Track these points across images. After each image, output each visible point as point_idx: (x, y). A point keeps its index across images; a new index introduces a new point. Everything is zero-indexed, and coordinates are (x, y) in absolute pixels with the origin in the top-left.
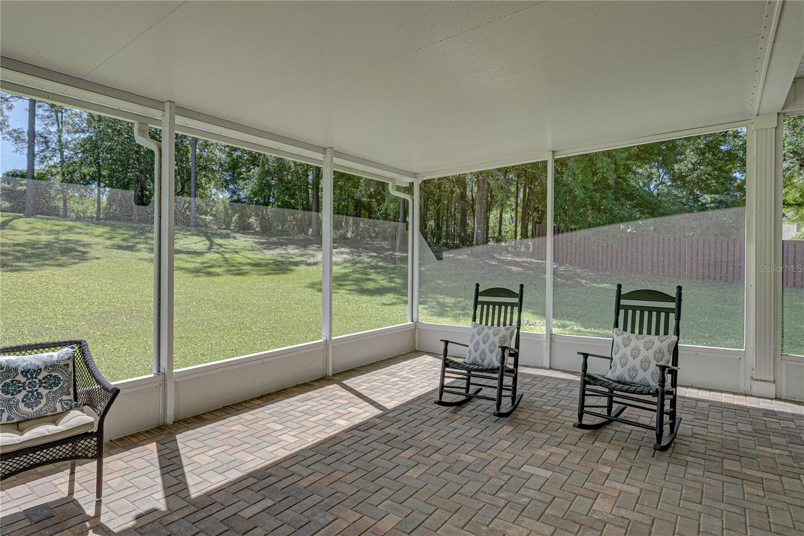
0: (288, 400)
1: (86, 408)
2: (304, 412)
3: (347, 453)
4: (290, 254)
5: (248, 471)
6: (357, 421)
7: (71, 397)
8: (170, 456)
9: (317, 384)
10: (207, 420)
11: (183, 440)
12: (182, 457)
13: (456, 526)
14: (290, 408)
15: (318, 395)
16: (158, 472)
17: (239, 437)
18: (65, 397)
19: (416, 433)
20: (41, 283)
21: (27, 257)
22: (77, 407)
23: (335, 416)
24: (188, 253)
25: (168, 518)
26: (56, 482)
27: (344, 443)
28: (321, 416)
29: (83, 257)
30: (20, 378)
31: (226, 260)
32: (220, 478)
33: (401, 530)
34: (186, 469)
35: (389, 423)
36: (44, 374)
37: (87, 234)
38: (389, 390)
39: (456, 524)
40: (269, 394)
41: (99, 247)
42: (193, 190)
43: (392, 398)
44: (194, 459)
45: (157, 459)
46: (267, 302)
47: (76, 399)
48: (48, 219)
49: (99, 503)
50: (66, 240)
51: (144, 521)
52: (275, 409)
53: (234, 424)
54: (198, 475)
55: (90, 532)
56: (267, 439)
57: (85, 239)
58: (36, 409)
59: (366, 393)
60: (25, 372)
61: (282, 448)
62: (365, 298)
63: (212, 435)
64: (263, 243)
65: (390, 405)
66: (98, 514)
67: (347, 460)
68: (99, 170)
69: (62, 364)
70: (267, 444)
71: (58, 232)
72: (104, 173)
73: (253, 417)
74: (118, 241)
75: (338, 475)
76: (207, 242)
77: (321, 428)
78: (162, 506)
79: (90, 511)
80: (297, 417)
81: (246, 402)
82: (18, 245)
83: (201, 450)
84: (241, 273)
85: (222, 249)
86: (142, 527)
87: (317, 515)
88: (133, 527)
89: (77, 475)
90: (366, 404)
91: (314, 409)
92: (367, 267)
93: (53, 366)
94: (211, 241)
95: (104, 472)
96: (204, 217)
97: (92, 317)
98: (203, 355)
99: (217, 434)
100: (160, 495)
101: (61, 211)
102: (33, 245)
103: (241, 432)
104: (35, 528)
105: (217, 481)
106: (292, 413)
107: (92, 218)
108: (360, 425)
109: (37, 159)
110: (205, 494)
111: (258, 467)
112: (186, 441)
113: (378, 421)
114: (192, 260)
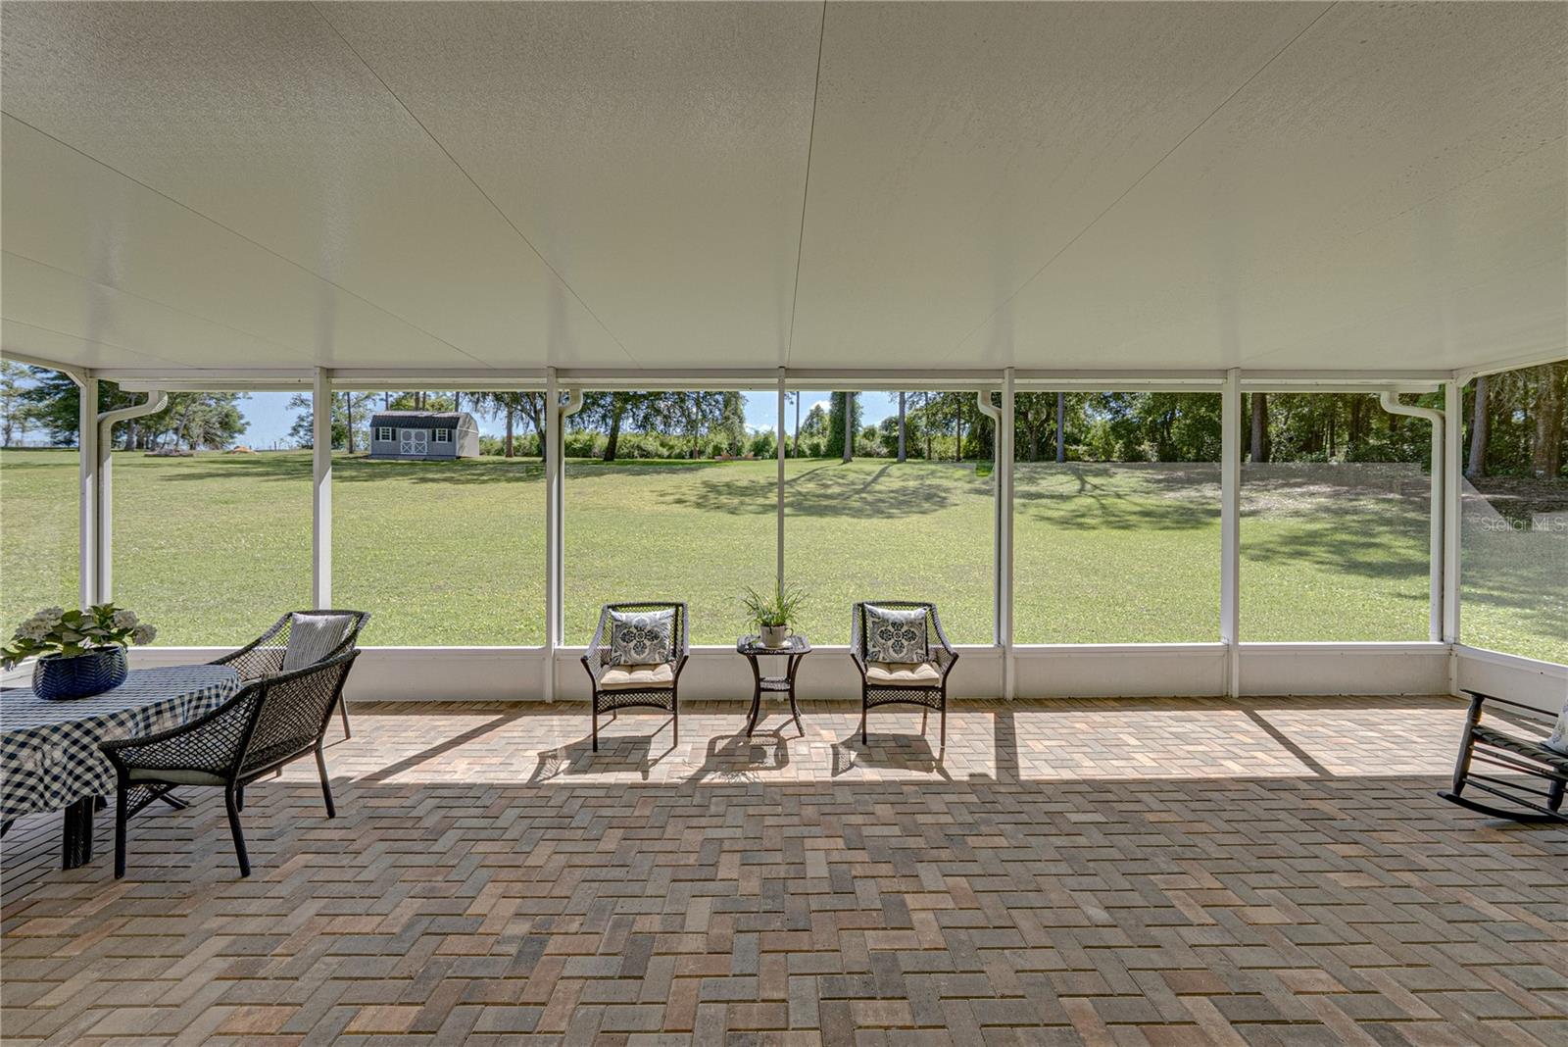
0: (1155, 713)
1: (934, 664)
2: (1176, 736)
3: (1228, 808)
4: (1205, 497)
5: (1084, 777)
6: (1262, 773)
7: (924, 652)
8: (1006, 732)
9: (1209, 703)
10: (1048, 707)
11: (1020, 720)
12: (1017, 736)
13: (1399, 982)
14: (1156, 724)
15: (1206, 719)
16: (993, 743)
17: (1081, 737)
18: (919, 651)
19: (1378, 828)
20: (908, 529)
21: (899, 504)
22: (928, 661)
23: (1225, 755)
24: (1052, 497)
25: (996, 787)
26: (913, 720)
27: (1227, 794)
28: (1201, 748)
29: (942, 503)
30: (890, 628)
31: (1103, 507)
32: (1052, 771)
33: (1283, 933)
34: (1019, 750)
35: (1323, 795)
36: (905, 628)
37: (947, 478)
38: (1349, 747)
39: (1400, 979)
40: (1132, 699)
41: (958, 492)
42: (1060, 416)
43: (1349, 762)
44: (1029, 742)
45: (993, 731)
46: (1156, 570)
47: (927, 654)
48: (914, 463)
49: (942, 750)
50: (930, 485)
51: (976, 781)
52: (1134, 720)
53: (1079, 721)
54: (1030, 760)
55: (935, 770)
56: (1115, 750)
57: (946, 483)
58: (900, 655)
59: (1294, 739)
60: (894, 624)
61: (1133, 767)
62: (1353, 579)
63: (1052, 725)
64: (1159, 481)
65: (1337, 771)
66: (941, 759)
67: (1226, 816)
68: (959, 407)
69: (917, 622)
70: (1113, 756)
71: (922, 477)
72: (964, 409)
73: (1103, 720)
74: (977, 484)
75: (1204, 827)
76: (1078, 482)
77: (1196, 762)
78: (993, 774)
79: (936, 755)
80: (1162, 738)
81: (1098, 699)
82: (892, 492)
83: (1037, 736)
84: (1126, 527)
85: (1098, 492)
86: (973, 785)
87: (1157, 857)
88: (967, 782)
89: (928, 721)
90: (1289, 754)
91: (1193, 735)
92: (1372, 521)
93: (911, 623)
94: (1084, 482)
95: (947, 726)
96: (1074, 447)
97: (948, 570)
98: (1055, 630)
99: (1056, 725)
100: (992, 764)
101: (926, 454)
102: (903, 491)
103: (1084, 733)
104: (898, 750)
105: (1047, 773)
106: (1158, 730)
107: (952, 458)
108: (1265, 780)
109: (907, 406)
110: (1034, 781)
111: (1098, 778)
112: (1024, 722)
113: (1303, 786)
114: (1056, 506)
